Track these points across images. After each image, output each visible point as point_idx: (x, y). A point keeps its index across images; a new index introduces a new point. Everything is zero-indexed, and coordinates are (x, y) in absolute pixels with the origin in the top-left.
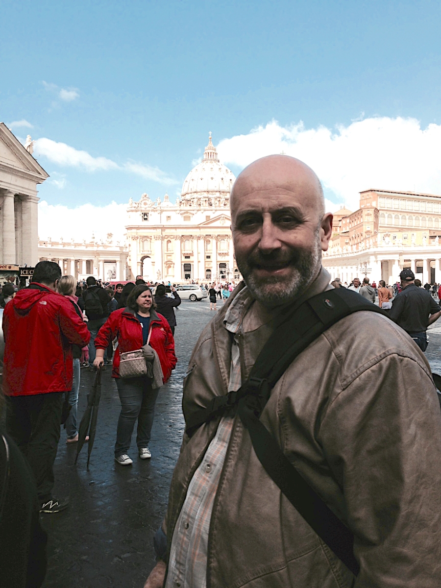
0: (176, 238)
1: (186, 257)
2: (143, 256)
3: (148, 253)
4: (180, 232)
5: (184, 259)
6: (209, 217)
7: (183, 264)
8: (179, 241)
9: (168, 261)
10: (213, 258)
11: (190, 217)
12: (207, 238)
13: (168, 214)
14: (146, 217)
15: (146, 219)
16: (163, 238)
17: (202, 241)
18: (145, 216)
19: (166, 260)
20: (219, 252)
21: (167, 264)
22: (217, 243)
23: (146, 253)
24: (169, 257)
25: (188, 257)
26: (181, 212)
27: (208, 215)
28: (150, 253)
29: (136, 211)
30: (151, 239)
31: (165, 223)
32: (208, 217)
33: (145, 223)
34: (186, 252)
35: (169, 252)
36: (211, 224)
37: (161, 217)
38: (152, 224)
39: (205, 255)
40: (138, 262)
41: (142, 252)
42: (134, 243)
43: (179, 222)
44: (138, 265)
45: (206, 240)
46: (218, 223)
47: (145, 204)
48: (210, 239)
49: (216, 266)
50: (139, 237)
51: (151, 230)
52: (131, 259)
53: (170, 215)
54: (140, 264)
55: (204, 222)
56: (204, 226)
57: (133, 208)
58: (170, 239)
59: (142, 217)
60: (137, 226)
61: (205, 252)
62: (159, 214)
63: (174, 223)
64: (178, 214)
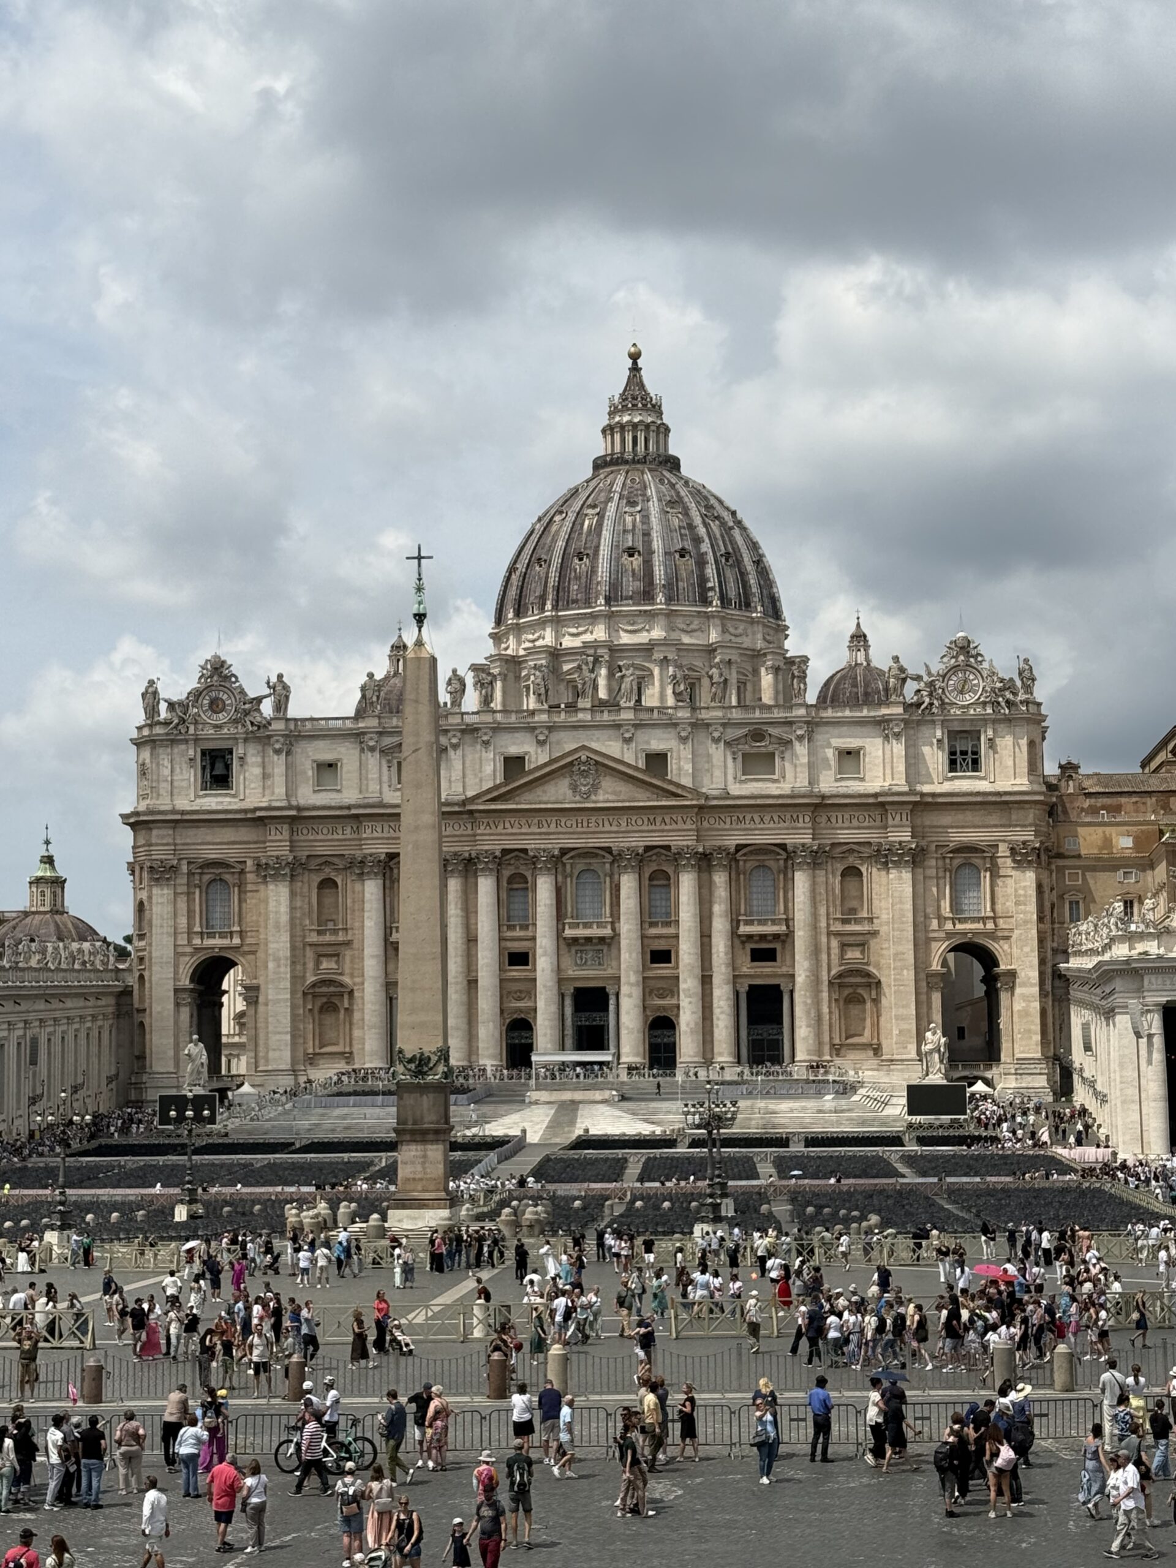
0: (358, 865)
2: (202, 956)
3: (226, 942)
4: (378, 839)
6: (520, 761)
8: (373, 887)
9: (325, 982)
10: (544, 965)
12: (514, 868)
13: (324, 751)
14: (219, 770)
15: (220, 781)
16: (295, 868)
17: (486, 886)
18: (217, 768)
19: (311, 979)
20: (569, 932)
21: (316, 995)
22: (559, 891)
23: (216, 944)
24: (325, 964)
27: (514, 750)
28: (236, 941)
29: (173, 742)
30: (241, 876)
31: (308, 796)
32: (513, 764)
33: (215, 801)
35: (328, 938)
36: (528, 796)
37: (288, 766)
38: (249, 804)
39: (501, 950)
40: (176, 991)
41: (197, 941)
42: (161, 899)
43: (373, 792)
44: (177, 1005)
45: (506, 873)
46: (559, 793)
47: (216, 706)
48: (528, 875)
49: (556, 998)
50: (184, 868)
51: (244, 834)
52: (146, 974)
53: (328, 757)
54: (187, 998)
55: (496, 787)
56: (493, 807)
57: (158, 730)
58: (333, 875)
59: (204, 768)
60: (174, 811)
61: (501, 939)
62: (278, 752)
63: (348, 793)
64: (372, 749)
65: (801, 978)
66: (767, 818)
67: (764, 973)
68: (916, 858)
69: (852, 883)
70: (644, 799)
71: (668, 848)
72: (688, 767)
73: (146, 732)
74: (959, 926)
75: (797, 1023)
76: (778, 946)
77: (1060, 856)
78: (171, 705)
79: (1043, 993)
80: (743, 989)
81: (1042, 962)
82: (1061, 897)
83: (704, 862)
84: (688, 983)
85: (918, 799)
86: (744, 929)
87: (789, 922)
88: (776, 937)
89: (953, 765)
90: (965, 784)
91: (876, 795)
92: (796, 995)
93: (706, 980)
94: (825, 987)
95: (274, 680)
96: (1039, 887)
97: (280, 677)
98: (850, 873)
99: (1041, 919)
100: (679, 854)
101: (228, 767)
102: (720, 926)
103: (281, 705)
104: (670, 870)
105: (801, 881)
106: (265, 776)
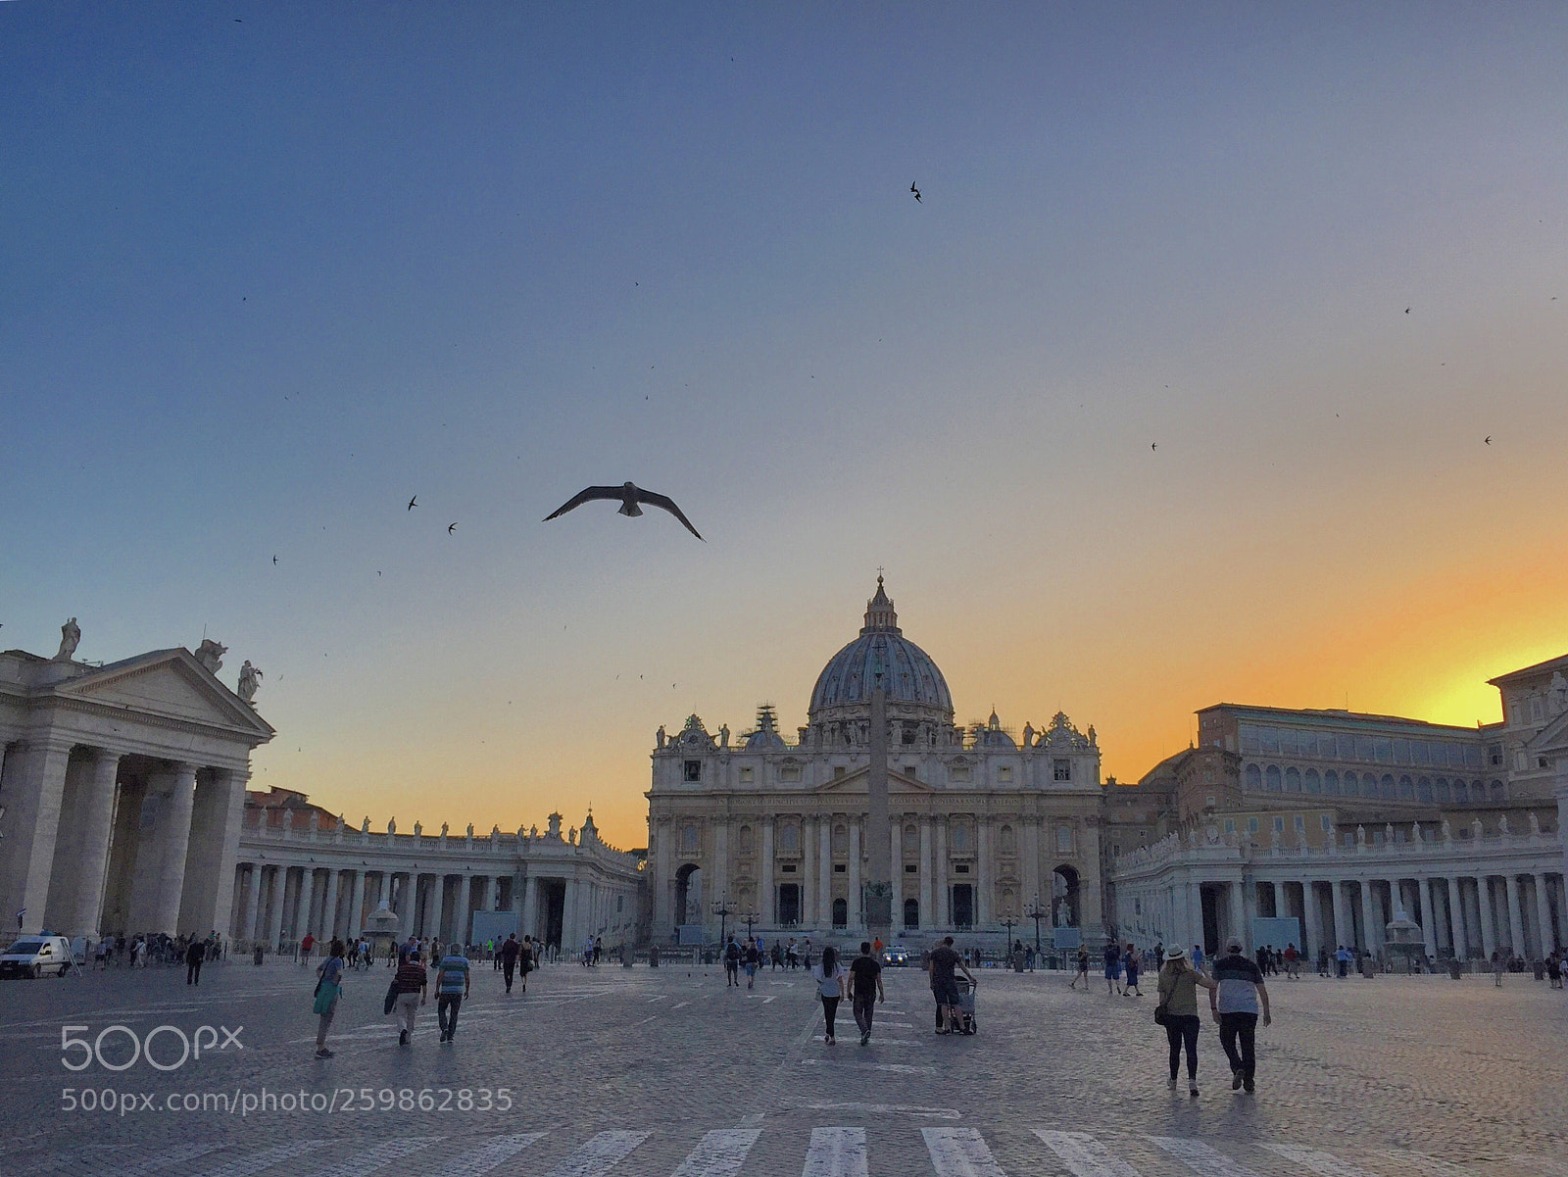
0: (761, 819)
1: (786, 869)
2: (683, 863)
3: (694, 857)
4: (771, 807)
5: (779, 872)
6: (842, 769)
7: (779, 885)
8: (768, 831)
9: (744, 878)
10: (853, 870)
11: (797, 770)
12: (839, 822)
13: (745, 763)
14: (693, 772)
15: (694, 777)
16: (730, 820)
17: (825, 830)
18: (692, 770)
19: (736, 876)
20: (866, 856)
21: (738, 885)
22: (861, 835)
23: (689, 858)
24: (744, 869)
25: (792, 869)
26: (778, 758)
27: (841, 766)
28: (700, 857)
29: (671, 756)
30: (703, 822)
31: (736, 785)
33: (691, 787)
34: (785, 856)
35: (745, 856)
36: (846, 787)
37: (728, 770)
38: (708, 788)
39: (832, 864)
40: (669, 881)
41: (680, 856)
42: (663, 833)
43: (769, 782)
44: (669, 886)
45: (835, 825)
46: (861, 785)
47: (693, 740)
48: (846, 825)
49: (859, 889)
50: (674, 820)
51: (703, 803)
52: (654, 872)
53: (749, 766)
54: (674, 885)
55: (830, 783)
56: (830, 791)
57: (665, 751)
58: (749, 824)
59: (686, 770)
60: (671, 791)
61: (832, 858)
62: (722, 763)
63: (758, 785)
64: (769, 762)
65: (981, 882)
66: (965, 800)
67: (962, 879)
68: (1039, 821)
69: (1007, 834)
70: (905, 789)
71: (915, 814)
72: (926, 774)
73: (658, 752)
74: (1060, 857)
75: (979, 903)
76: (969, 864)
77: (1109, 823)
78: (671, 737)
79: (1102, 893)
80: (952, 886)
81: (1102, 875)
82: (1110, 843)
83: (934, 820)
84: (926, 883)
85: (1040, 792)
86: (953, 856)
87: (976, 853)
88: (969, 860)
89: (1056, 775)
90: (1063, 786)
91: (1019, 790)
92: (979, 891)
93: (934, 881)
94: (993, 886)
95: (722, 727)
96: (1100, 838)
97: (725, 725)
98: (1006, 828)
99: (1101, 853)
100: (921, 818)
101: (698, 768)
102: (942, 853)
103: (725, 740)
104: (916, 824)
105: (982, 831)
106: (716, 775)
